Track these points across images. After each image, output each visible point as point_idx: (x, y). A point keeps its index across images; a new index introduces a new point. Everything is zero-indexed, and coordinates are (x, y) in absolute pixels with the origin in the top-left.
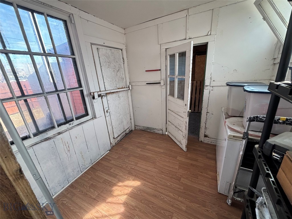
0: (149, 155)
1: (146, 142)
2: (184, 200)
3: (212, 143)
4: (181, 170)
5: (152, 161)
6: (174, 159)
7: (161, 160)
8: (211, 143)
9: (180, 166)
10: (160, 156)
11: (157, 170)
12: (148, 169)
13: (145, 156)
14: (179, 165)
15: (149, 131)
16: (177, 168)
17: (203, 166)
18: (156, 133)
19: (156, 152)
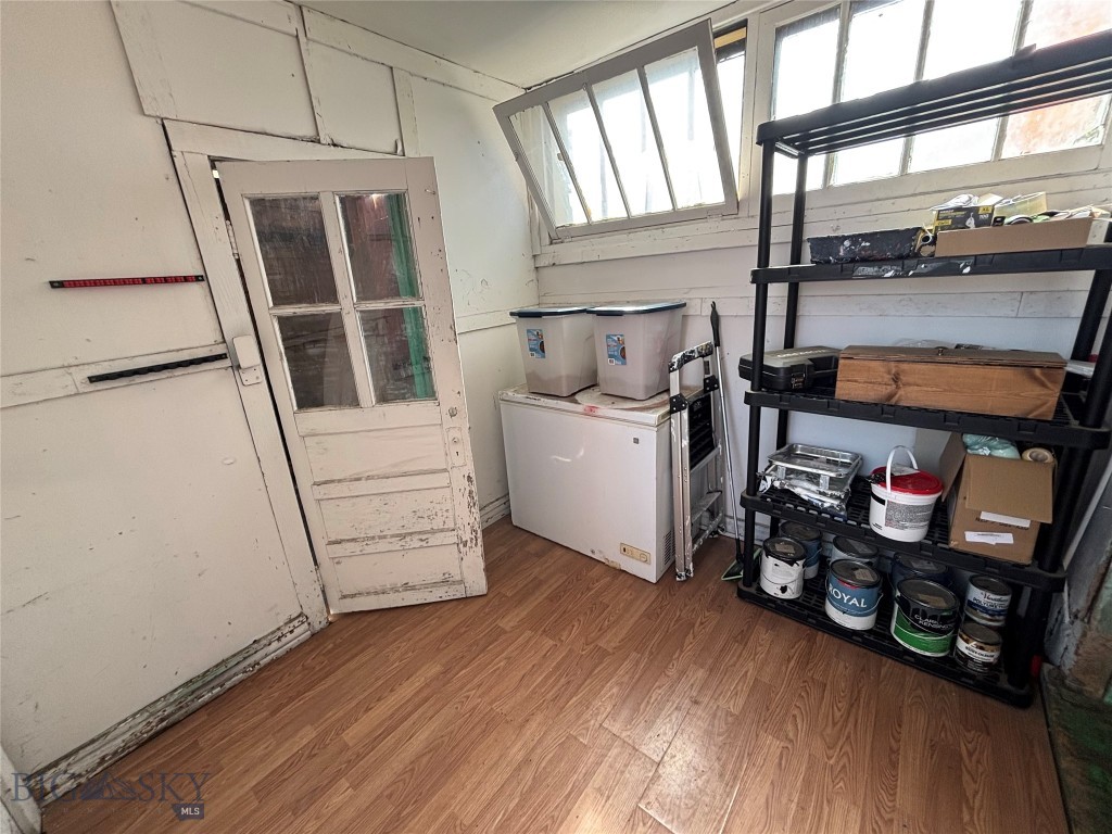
0: (422, 737)
1: (308, 734)
2: (675, 662)
3: (491, 522)
4: (565, 633)
5: (478, 730)
6: (503, 637)
7: (491, 688)
8: (489, 524)
9: (544, 631)
10: (465, 685)
11: (539, 718)
12: (520, 757)
13: (425, 760)
14: (540, 632)
15: (207, 697)
16: (551, 642)
17: (566, 577)
18: (272, 662)
19: (426, 700)
